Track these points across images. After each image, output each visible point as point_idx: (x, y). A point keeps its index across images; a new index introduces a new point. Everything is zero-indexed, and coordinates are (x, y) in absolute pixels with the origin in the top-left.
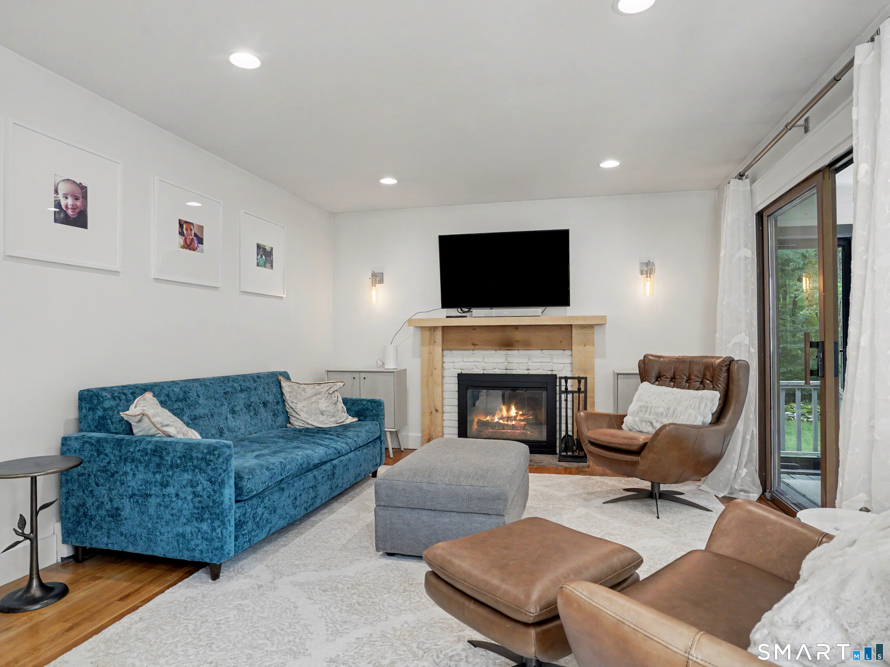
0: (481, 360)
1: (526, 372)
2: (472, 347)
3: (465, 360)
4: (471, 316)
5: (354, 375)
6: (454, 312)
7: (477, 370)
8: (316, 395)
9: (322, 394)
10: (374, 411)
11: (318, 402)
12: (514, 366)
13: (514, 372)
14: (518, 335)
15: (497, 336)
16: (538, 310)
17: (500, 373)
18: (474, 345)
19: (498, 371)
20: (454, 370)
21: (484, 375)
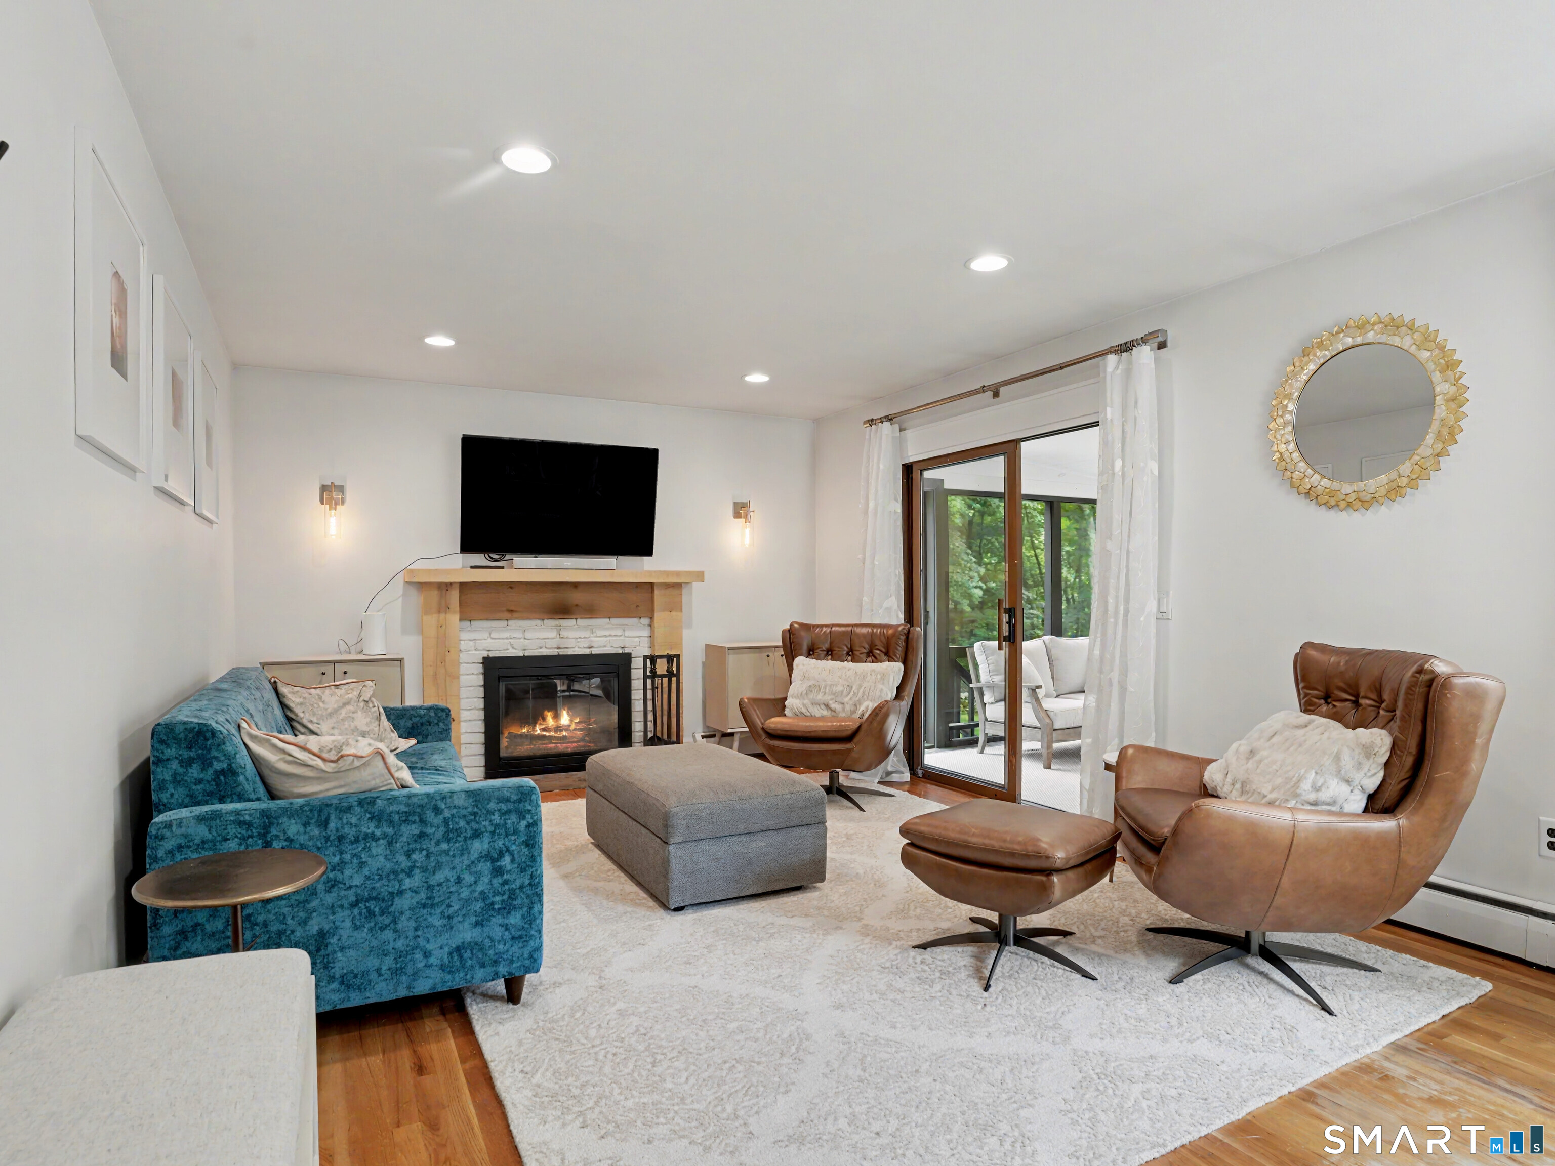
0: (521, 635)
1: (587, 652)
2: (508, 615)
3: (493, 635)
4: (511, 567)
5: (323, 668)
6: (479, 559)
7: (514, 651)
8: (345, 705)
9: (352, 702)
10: (441, 724)
11: (353, 718)
12: (571, 643)
13: (570, 652)
14: (577, 597)
15: (548, 597)
16: (610, 561)
17: (548, 654)
18: (511, 611)
19: (545, 652)
20: (474, 652)
21: (524, 657)
